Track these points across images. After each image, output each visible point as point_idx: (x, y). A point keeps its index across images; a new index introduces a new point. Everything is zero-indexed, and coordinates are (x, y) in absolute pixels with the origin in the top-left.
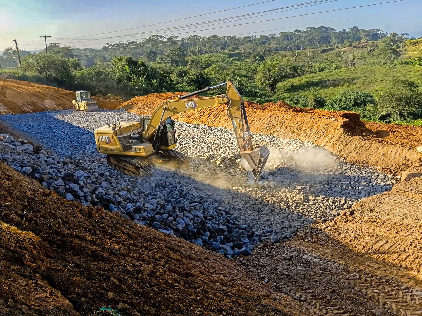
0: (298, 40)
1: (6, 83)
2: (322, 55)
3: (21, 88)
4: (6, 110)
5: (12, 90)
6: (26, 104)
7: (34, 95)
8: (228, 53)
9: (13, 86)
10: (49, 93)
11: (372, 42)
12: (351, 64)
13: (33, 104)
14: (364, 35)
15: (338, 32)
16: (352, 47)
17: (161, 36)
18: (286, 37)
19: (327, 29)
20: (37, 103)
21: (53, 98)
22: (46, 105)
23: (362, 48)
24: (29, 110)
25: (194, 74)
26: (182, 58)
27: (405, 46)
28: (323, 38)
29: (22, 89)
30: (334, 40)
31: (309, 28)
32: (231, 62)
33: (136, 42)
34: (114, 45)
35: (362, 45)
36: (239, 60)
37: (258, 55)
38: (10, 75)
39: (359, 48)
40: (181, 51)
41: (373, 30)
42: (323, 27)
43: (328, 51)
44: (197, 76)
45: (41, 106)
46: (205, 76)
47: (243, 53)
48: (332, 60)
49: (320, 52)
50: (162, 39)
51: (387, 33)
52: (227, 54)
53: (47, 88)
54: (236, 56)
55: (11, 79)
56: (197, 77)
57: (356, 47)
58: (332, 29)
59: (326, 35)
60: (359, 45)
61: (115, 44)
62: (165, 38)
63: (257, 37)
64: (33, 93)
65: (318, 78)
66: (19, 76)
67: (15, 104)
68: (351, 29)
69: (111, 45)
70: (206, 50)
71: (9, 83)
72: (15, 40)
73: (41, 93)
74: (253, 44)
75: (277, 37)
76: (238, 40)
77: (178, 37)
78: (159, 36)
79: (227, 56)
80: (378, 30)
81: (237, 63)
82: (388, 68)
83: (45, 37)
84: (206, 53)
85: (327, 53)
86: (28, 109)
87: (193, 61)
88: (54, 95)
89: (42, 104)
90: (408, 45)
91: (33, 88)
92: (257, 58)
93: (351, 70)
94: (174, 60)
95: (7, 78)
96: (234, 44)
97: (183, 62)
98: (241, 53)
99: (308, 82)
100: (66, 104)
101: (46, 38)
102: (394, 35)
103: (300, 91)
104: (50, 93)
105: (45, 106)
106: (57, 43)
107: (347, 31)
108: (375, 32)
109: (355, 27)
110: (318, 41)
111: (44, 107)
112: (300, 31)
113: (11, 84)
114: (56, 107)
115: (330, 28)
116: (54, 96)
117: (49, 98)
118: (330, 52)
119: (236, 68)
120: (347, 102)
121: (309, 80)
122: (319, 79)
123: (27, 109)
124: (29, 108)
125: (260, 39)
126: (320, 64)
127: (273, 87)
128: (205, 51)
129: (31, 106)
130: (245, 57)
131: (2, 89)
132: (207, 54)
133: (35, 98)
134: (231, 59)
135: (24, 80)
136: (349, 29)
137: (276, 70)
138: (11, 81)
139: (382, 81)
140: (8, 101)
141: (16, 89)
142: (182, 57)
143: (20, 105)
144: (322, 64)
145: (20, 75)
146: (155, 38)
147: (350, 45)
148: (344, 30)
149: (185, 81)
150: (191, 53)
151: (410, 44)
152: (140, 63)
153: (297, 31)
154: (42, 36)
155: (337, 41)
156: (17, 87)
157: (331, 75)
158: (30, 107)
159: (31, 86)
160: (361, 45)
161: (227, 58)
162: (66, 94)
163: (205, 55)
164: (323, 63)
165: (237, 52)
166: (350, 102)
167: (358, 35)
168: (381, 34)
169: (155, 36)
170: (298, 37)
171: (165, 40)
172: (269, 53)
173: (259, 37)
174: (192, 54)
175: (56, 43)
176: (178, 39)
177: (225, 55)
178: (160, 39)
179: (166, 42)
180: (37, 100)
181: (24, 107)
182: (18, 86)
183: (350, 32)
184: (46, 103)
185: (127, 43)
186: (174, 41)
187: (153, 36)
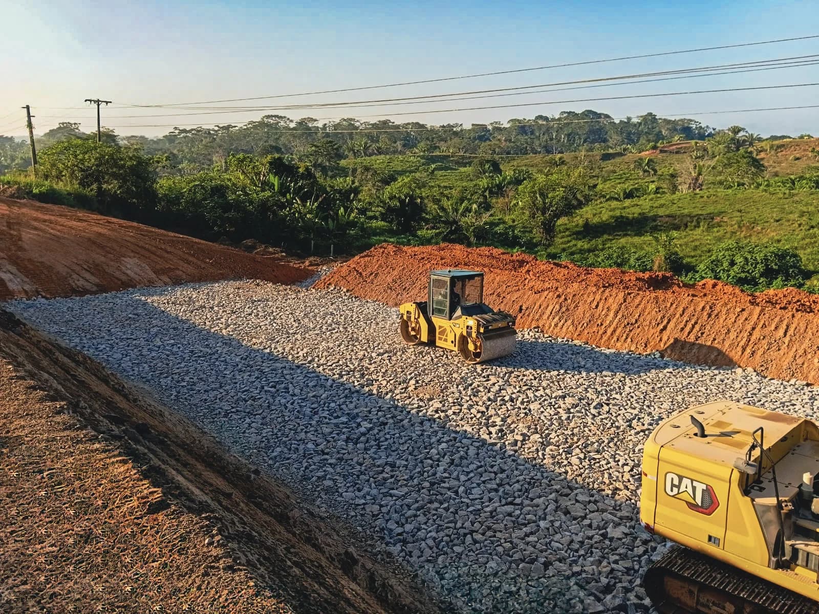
0: (544, 134)
1: (16, 210)
2: (603, 164)
3: (57, 223)
4: (27, 287)
5: (36, 229)
6: (77, 268)
7: (94, 243)
8: (424, 156)
9: (36, 219)
10: (128, 238)
11: (696, 143)
12: (695, 184)
13: (96, 270)
14: (668, 129)
15: (617, 121)
16: (658, 151)
17: (285, 117)
18: (522, 128)
19: (599, 115)
20: (105, 267)
21: (143, 252)
22: (129, 272)
23: (677, 153)
24: (88, 286)
25: (395, 196)
26: (335, 162)
27: (761, 151)
28: (592, 132)
29: (59, 228)
30: (615, 137)
31: (565, 112)
32: (433, 171)
33: (235, 127)
34: (190, 131)
35: (677, 148)
36: (446, 169)
37: (488, 161)
38: (19, 189)
39: (671, 152)
40: (335, 147)
41: (681, 120)
42: (590, 112)
43: (614, 158)
44: (400, 202)
45: (117, 274)
46: (419, 201)
47: (452, 157)
48: (625, 174)
49: (598, 158)
50: (286, 122)
51: (707, 127)
52: (422, 157)
53: (121, 226)
54: (438, 161)
55: (24, 198)
56: (402, 202)
57: (666, 152)
58: (607, 116)
59: (597, 127)
60: (671, 148)
61: (192, 130)
62: (292, 121)
63: (465, 127)
64: (89, 239)
65: (637, 210)
66: (41, 193)
67: (50, 268)
68: (641, 117)
69: (184, 131)
70: (380, 148)
71: (24, 210)
72: (28, 108)
73: (109, 239)
74: (466, 140)
75: (505, 129)
76: (432, 131)
77: (316, 120)
78: (281, 117)
79: (423, 161)
80: (691, 120)
81: (445, 176)
82: (782, 196)
83: (98, 102)
84: (380, 153)
85: (612, 161)
86: (86, 284)
87: (367, 169)
88: (141, 244)
89: (118, 269)
90: (767, 150)
91: (85, 224)
92: (487, 166)
93: (702, 197)
94: (320, 165)
95: (12, 196)
96: (427, 139)
97: (337, 169)
98: (448, 156)
99: (617, 218)
100: (178, 269)
101: (98, 105)
102: (736, 130)
103: (606, 237)
104: (132, 240)
105: (127, 275)
106: (75, 124)
107: (635, 120)
108: (686, 125)
109: (650, 114)
110: (583, 137)
111: (124, 278)
112: (546, 119)
113: (27, 211)
114: (154, 276)
115: (603, 114)
116: (142, 247)
117: (132, 251)
118: (618, 160)
119: (446, 184)
120: (747, 268)
121: (618, 213)
122: (640, 214)
123: (81, 282)
124: (87, 281)
125: (473, 130)
126: (605, 182)
127: (549, 228)
128: (378, 151)
129: (92, 274)
130: (456, 163)
131: (9, 225)
132: (383, 156)
133: (98, 251)
134: (433, 166)
135: (55, 203)
136: (638, 117)
137: (560, 192)
138: (25, 205)
139: (777, 221)
140: (30, 260)
141: (44, 227)
142: (336, 159)
143: (63, 271)
144: (608, 182)
145: (43, 189)
146: (272, 121)
147: (655, 148)
148: (629, 119)
149: (357, 208)
150: (349, 152)
151: (771, 147)
152: (301, 170)
153: (540, 117)
154: (91, 101)
155: (620, 138)
156: (45, 221)
157: (662, 206)
158: (87, 276)
159: (80, 220)
160: (674, 147)
161: (423, 164)
162: (173, 243)
163: (379, 157)
164: (610, 180)
165: (439, 154)
166: (755, 267)
167: (657, 129)
168: (696, 128)
169: (272, 116)
170: (544, 129)
171: (292, 125)
172: (502, 158)
173: (470, 127)
174: (351, 154)
175: (72, 122)
176: (315, 124)
177: (419, 159)
178: (282, 123)
179: (294, 129)
180: (103, 259)
181: (75, 276)
182: (47, 217)
183: (640, 124)
184: (129, 266)
185: (216, 128)
186: (309, 129)
187: (268, 117)
